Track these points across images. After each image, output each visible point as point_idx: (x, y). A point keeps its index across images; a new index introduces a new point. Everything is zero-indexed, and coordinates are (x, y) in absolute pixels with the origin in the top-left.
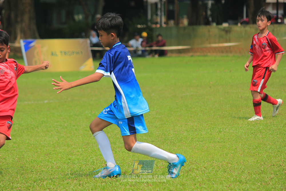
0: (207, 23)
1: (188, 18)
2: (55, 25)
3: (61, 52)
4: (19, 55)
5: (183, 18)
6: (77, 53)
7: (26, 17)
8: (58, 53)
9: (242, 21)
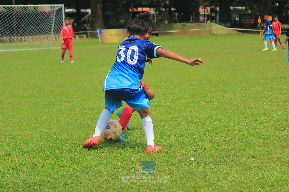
0: (176, 22)
1: (168, 20)
2: (112, 24)
3: (114, 34)
4: (97, 36)
5: (165, 20)
6: (121, 35)
7: (100, 21)
8: (113, 35)
9: (190, 22)
